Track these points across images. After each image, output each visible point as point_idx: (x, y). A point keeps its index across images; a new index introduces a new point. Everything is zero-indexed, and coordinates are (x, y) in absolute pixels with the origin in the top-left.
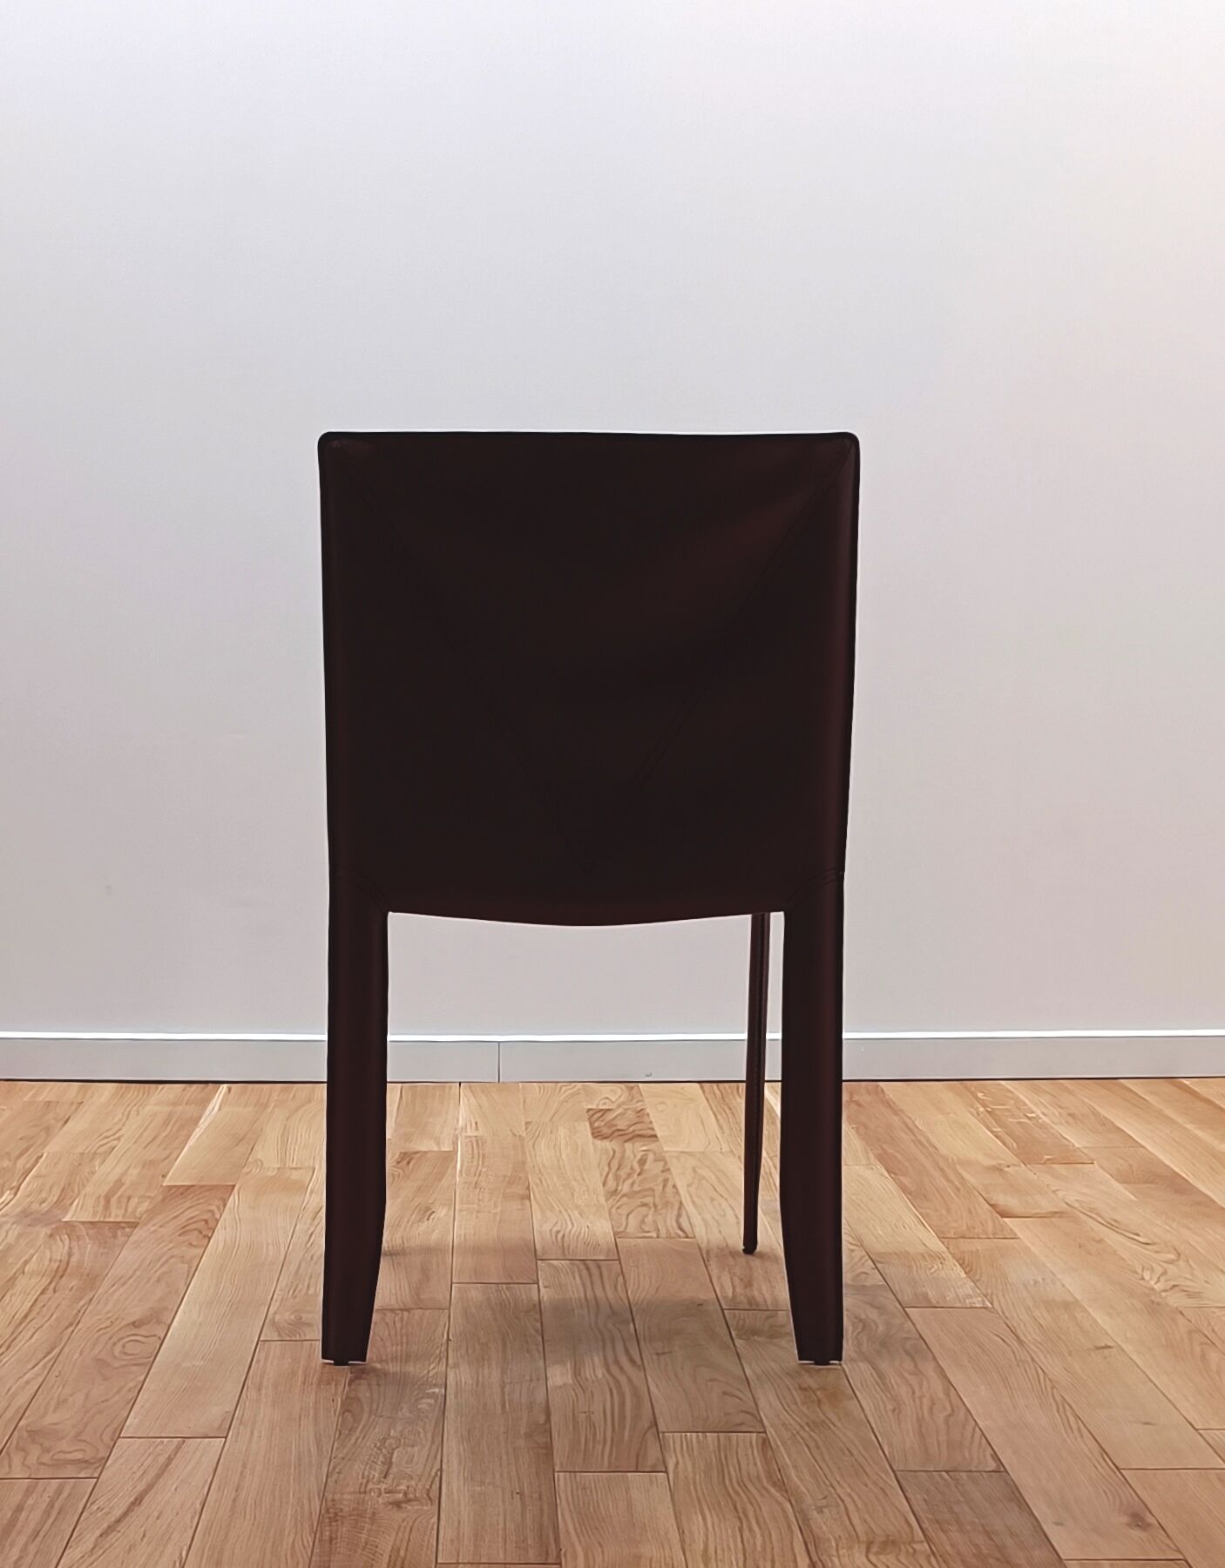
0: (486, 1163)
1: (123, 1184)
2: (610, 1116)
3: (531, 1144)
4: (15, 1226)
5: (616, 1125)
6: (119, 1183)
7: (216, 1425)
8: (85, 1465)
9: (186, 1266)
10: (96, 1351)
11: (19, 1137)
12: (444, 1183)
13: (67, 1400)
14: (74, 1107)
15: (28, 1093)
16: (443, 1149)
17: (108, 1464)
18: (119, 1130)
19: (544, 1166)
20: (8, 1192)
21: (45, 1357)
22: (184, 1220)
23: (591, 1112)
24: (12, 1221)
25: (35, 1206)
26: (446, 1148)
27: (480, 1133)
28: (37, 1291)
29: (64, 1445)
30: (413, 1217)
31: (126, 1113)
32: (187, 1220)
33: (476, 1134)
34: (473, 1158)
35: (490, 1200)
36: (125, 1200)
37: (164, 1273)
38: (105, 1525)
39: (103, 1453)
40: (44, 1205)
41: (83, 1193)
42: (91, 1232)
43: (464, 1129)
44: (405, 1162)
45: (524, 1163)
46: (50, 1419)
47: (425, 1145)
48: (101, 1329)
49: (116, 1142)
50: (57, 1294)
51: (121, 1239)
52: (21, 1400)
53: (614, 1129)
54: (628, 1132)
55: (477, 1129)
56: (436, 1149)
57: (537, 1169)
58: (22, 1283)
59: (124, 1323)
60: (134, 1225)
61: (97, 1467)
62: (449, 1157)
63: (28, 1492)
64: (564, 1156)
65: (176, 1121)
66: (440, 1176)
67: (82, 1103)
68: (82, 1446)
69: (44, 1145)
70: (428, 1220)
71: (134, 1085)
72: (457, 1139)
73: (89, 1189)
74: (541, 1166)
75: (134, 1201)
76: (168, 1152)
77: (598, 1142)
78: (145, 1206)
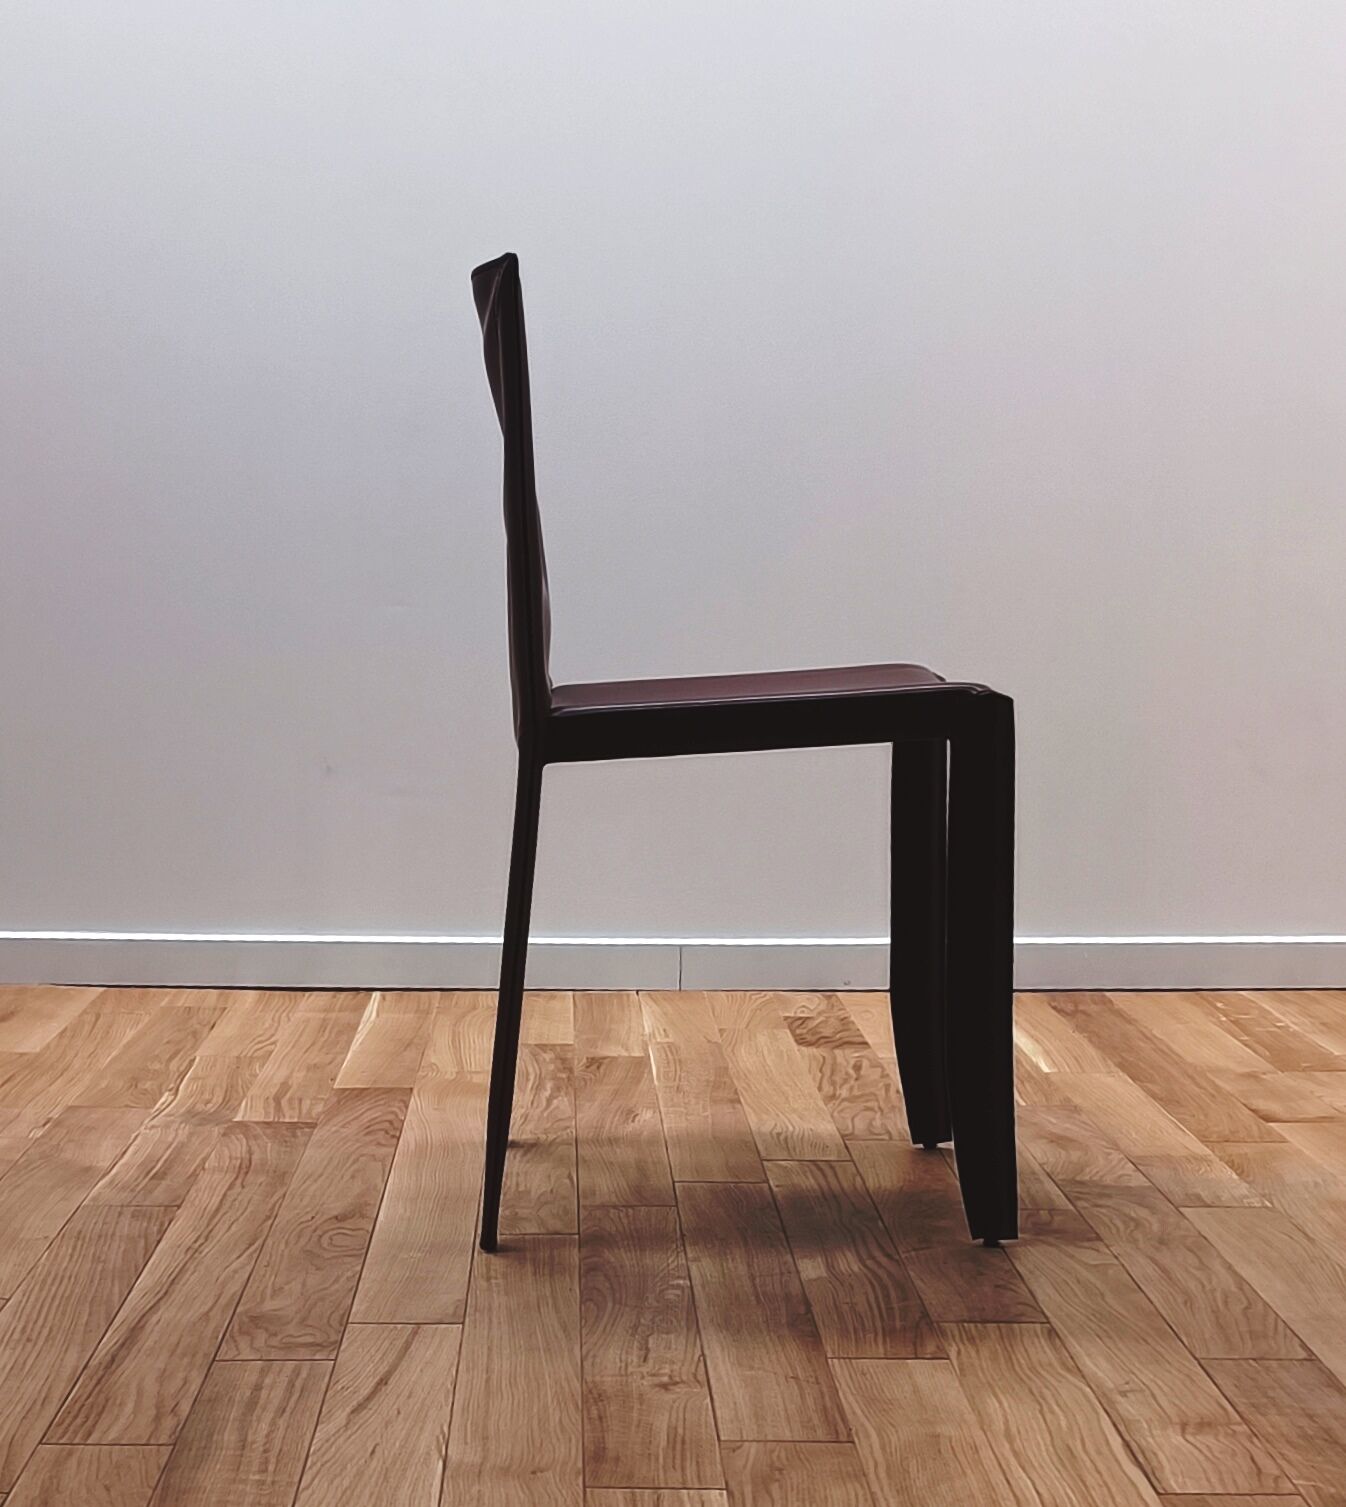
0: (684, 1068)
1: (290, 1087)
2: (812, 1024)
3: (729, 1049)
4: (183, 1125)
5: (821, 1032)
6: (285, 1086)
7: (451, 1310)
8: (319, 1348)
9: (380, 1163)
10: (303, 1241)
11: (165, 1040)
12: (643, 1086)
13: (282, 1288)
14: (217, 1013)
15: (166, 998)
16: (633, 1055)
17: (343, 1347)
18: (273, 1035)
19: (750, 1072)
20: (167, 1094)
21: (248, 1248)
22: (366, 1120)
23: (789, 1020)
24: (179, 1120)
25: (200, 1107)
26: (637, 1053)
27: (670, 1040)
28: (223, 1186)
29: (291, 1329)
30: (617, 1118)
31: (276, 1019)
32: (369, 1121)
33: (667, 1040)
34: (668, 1063)
35: (697, 1103)
36: (297, 1102)
37: (358, 1171)
38: (355, 1403)
39: (334, 1337)
40: (210, 1105)
41: (249, 1094)
42: (269, 1131)
43: (652, 1035)
44: (594, 1067)
45: (726, 1069)
46: (269, 1306)
47: (612, 1051)
48: (302, 1223)
49: (273, 1047)
50: (246, 1190)
51: (302, 1139)
52: (234, 1288)
53: (819, 1036)
54: (834, 1039)
55: (667, 1036)
56: (625, 1054)
57: (741, 1074)
58: (204, 1179)
59: (326, 1217)
60: (313, 1126)
61: (333, 1350)
62: (642, 1063)
63: (263, 1373)
64: (768, 1062)
65: (333, 1028)
66: (637, 1080)
67: (225, 1009)
68: (309, 1330)
69: (195, 1048)
70: (633, 1121)
71: (278, 992)
72: (647, 1045)
73: (254, 1091)
74: (746, 1072)
75: (306, 1103)
76: (330, 1056)
77: (803, 1048)
78: (319, 1108)
